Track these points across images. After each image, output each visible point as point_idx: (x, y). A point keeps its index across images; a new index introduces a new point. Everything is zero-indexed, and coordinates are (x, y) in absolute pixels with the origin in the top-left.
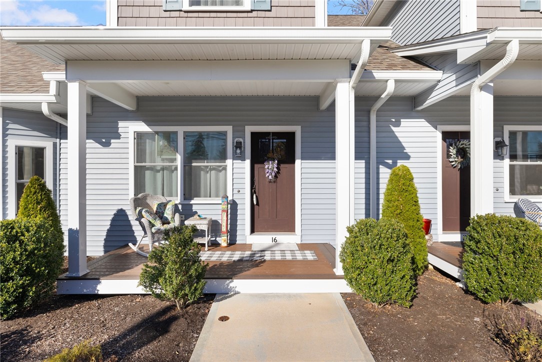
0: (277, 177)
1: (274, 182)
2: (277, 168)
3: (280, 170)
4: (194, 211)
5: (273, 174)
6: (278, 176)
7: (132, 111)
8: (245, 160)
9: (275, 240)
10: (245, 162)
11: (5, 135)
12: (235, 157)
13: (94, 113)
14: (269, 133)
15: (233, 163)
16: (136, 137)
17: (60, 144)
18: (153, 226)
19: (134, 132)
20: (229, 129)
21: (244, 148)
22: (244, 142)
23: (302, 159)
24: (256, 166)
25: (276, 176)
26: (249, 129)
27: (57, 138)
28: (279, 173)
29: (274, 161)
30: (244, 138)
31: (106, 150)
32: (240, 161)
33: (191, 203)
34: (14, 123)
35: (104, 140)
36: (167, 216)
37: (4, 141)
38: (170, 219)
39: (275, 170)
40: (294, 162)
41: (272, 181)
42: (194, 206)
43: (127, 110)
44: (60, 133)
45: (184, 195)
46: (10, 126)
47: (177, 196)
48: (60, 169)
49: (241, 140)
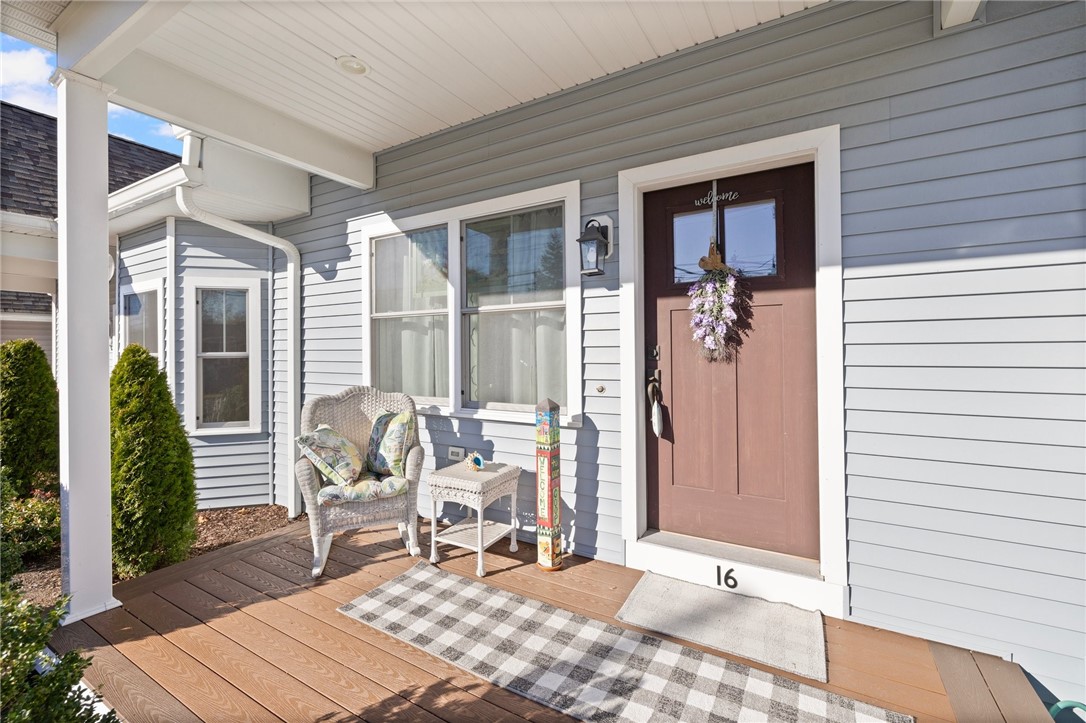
0: (739, 342)
1: (728, 358)
2: (734, 306)
3: (750, 315)
4: (485, 439)
5: (721, 330)
6: (742, 336)
7: (367, 192)
8: (617, 287)
9: (727, 577)
10: (620, 291)
11: (179, 270)
12: (590, 279)
13: (314, 210)
14: (707, 185)
15: (583, 300)
16: (374, 251)
17: (274, 281)
18: (325, 483)
19: (371, 239)
20: (568, 193)
21: (616, 245)
22: (616, 228)
23: (846, 262)
24: (664, 305)
25: (732, 339)
26: (633, 183)
27: (268, 270)
28: (749, 326)
29: (723, 282)
30: (614, 212)
31: (331, 287)
32: (604, 291)
33: (475, 416)
34: (195, 246)
35: (327, 266)
36: (384, 454)
37: (178, 281)
38: (390, 464)
39: (730, 314)
40: (810, 282)
41: (716, 354)
42: (485, 424)
43: (359, 193)
44: (274, 260)
45: (463, 392)
46: (190, 252)
47: (448, 396)
48: (274, 331)
49: (604, 220)
